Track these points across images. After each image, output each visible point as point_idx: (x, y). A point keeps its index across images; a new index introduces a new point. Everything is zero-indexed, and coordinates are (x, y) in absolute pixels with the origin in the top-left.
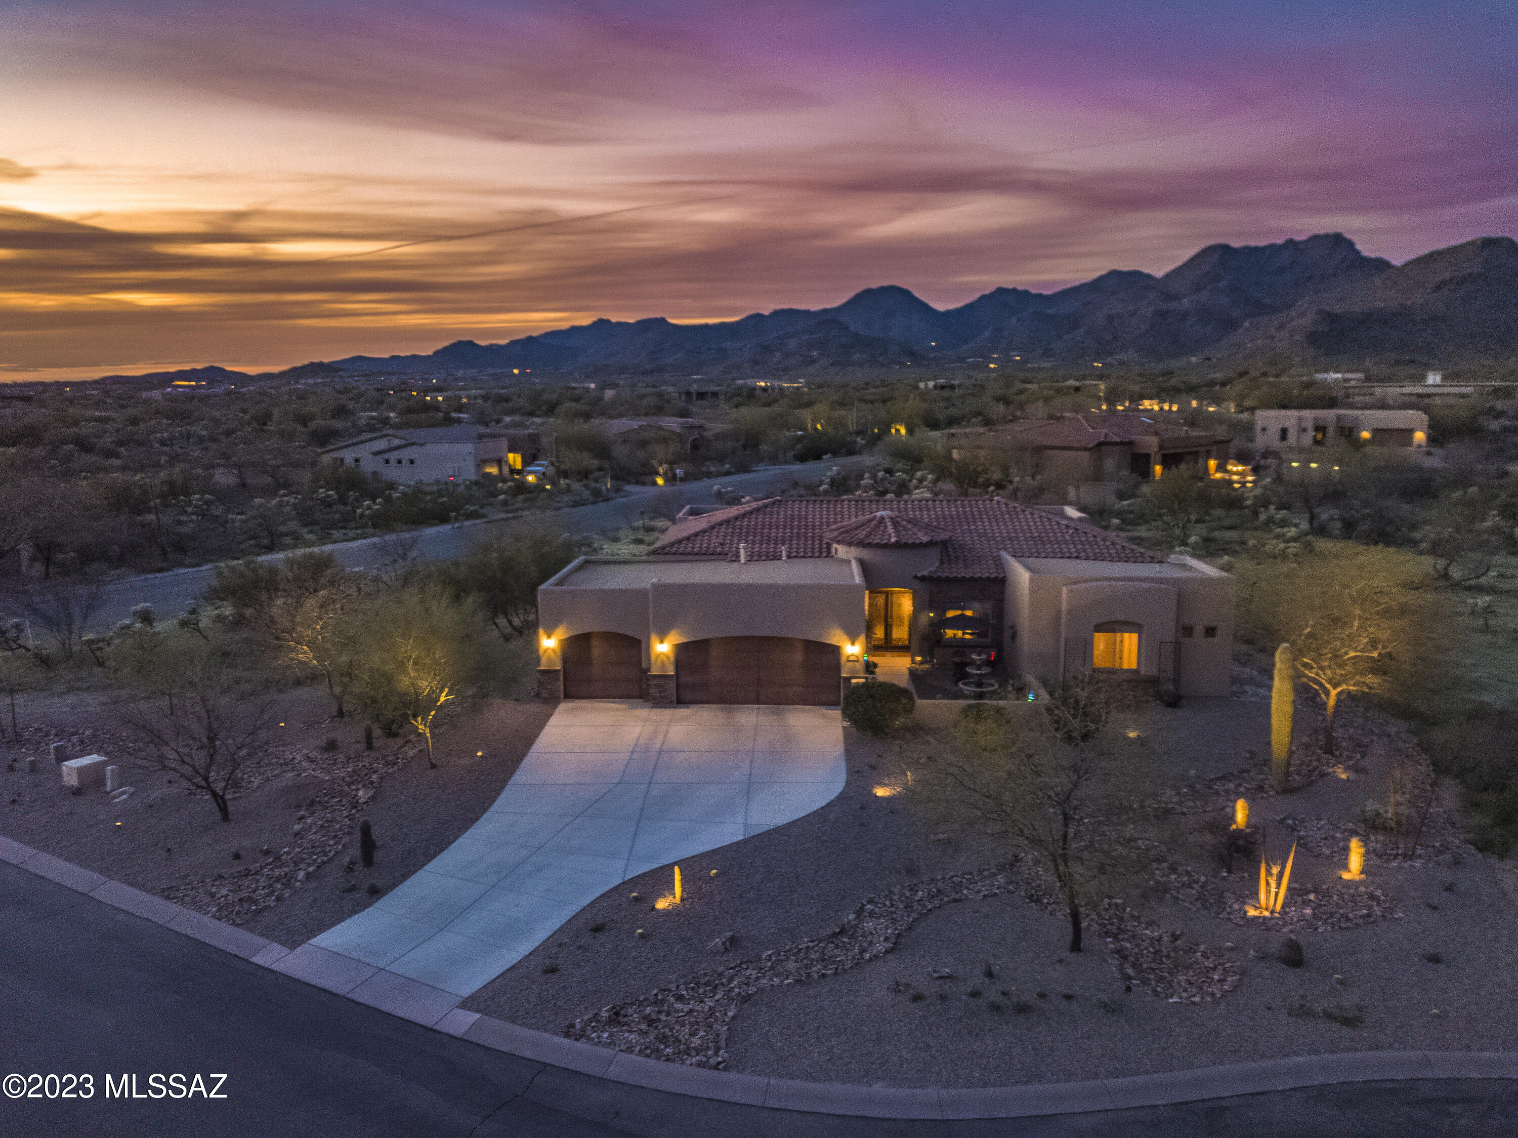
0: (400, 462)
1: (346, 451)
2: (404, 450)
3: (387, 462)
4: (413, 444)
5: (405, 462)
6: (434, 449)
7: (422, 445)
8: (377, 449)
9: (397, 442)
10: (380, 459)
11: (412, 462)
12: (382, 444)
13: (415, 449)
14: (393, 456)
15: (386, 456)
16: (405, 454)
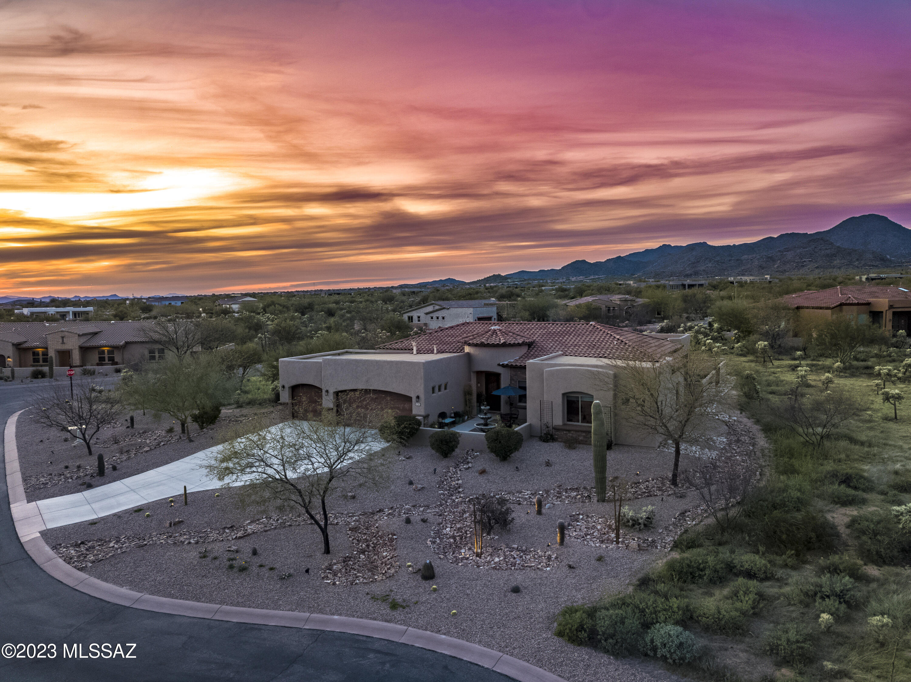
0: (438, 318)
1: (414, 312)
2: (440, 311)
3: (432, 318)
4: (444, 308)
5: (440, 318)
6: (453, 311)
7: (448, 309)
8: (428, 311)
9: (437, 307)
10: (429, 316)
11: (443, 318)
12: (430, 309)
13: (445, 311)
14: (435, 315)
15: (431, 315)
16: (440, 314)
